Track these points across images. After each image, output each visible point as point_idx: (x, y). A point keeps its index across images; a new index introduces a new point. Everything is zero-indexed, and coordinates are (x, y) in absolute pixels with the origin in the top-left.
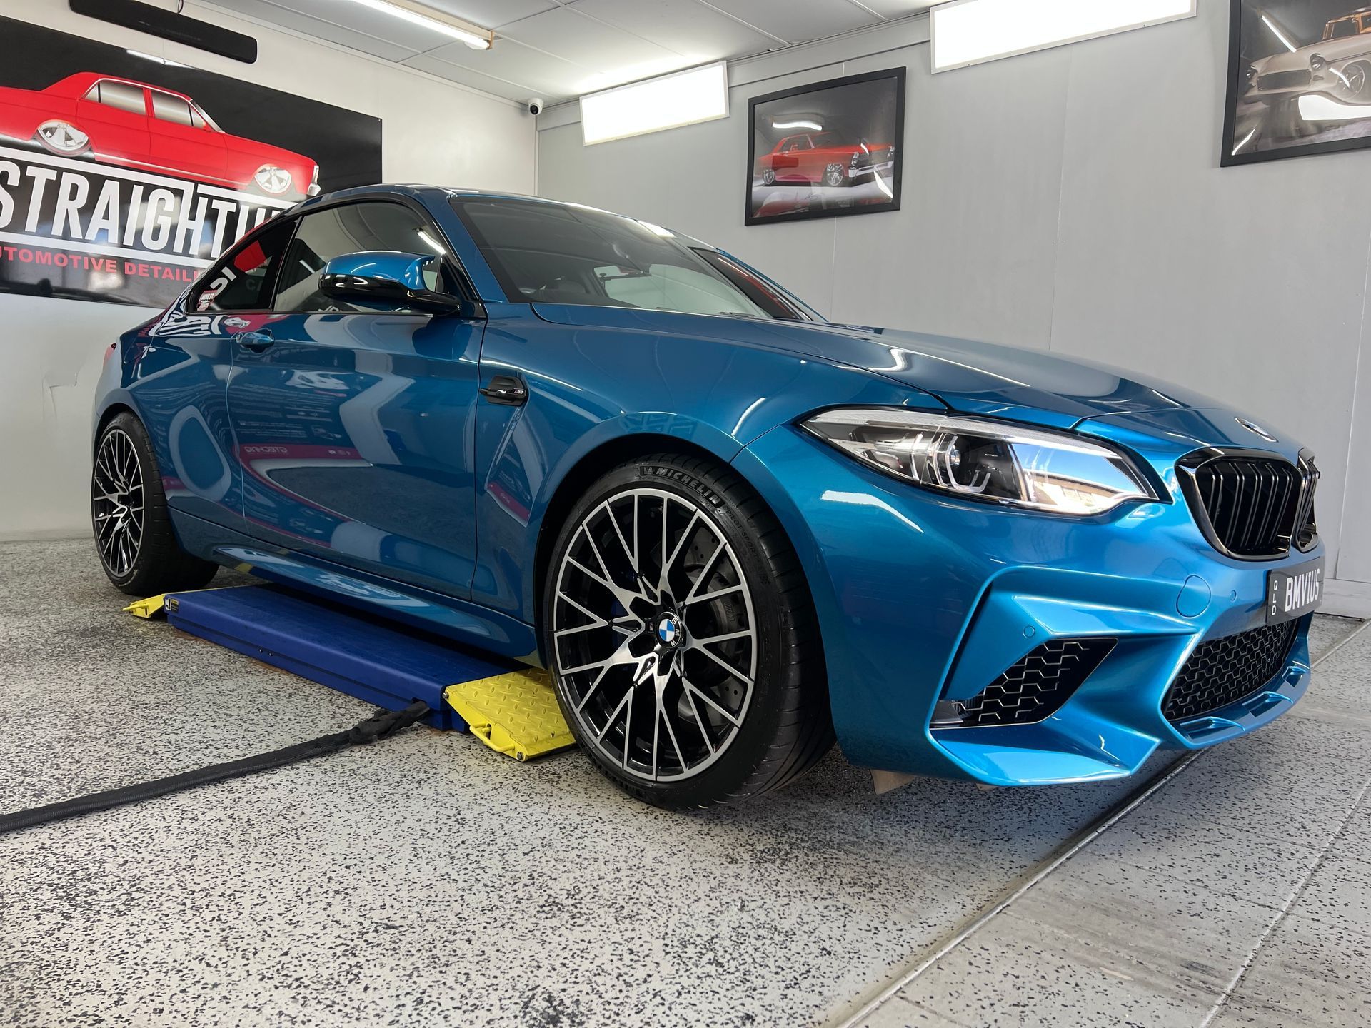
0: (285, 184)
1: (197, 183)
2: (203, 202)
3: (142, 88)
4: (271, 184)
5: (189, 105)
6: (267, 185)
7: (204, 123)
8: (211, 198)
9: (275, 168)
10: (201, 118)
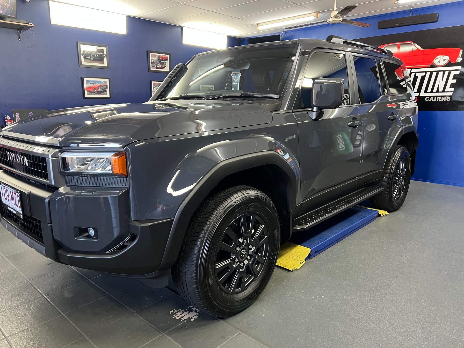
0: (446, 61)
1: (411, 69)
2: (413, 75)
3: (397, 44)
4: (440, 62)
5: (412, 44)
6: (438, 63)
7: (416, 49)
8: (416, 73)
9: (443, 56)
10: (416, 47)
